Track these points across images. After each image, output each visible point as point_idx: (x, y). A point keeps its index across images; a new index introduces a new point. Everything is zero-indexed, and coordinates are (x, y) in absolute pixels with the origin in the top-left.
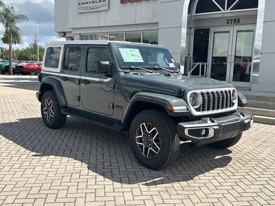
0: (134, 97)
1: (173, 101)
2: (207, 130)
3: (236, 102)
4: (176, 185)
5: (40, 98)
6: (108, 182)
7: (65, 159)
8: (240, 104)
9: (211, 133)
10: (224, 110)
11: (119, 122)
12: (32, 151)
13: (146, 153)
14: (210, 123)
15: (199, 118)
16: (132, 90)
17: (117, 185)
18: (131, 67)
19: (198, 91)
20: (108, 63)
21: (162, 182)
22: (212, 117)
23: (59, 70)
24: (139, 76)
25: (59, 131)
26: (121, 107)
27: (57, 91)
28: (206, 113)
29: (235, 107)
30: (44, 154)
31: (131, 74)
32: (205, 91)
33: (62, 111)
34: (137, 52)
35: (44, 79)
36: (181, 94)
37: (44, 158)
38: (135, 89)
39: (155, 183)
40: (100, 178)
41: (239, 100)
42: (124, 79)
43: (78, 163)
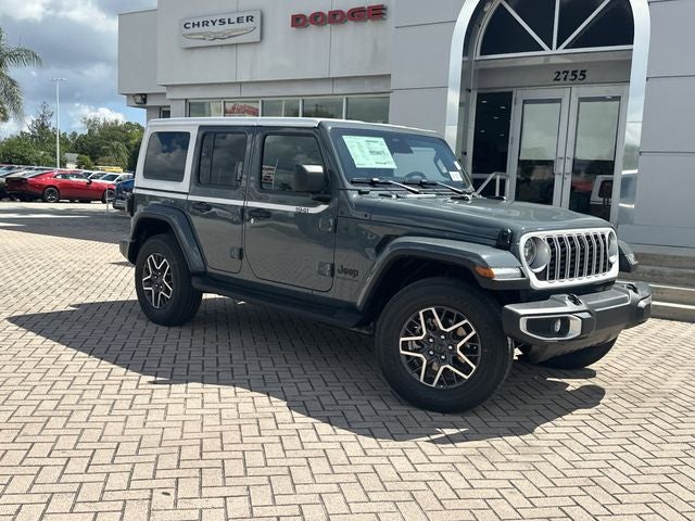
0: (387, 252)
1: (487, 254)
2: (566, 322)
3: (615, 259)
4: (497, 442)
6: (345, 435)
7: (227, 391)
8: (625, 266)
9: (575, 328)
10: (593, 279)
11: (351, 307)
13: (429, 379)
14: (570, 306)
15: (543, 295)
16: (381, 232)
17: (368, 442)
18: (374, 179)
19: (542, 235)
20: (319, 169)
21: (465, 438)
22: (575, 293)
23: (185, 185)
24: (393, 201)
25: (186, 332)
26: (354, 273)
27: (181, 233)
28: (557, 283)
29: (614, 272)
30: (173, 379)
31: (374, 196)
32: (555, 234)
33: (196, 283)
34: (380, 144)
35: (140, 209)
36: (505, 241)
37: (178, 388)
38: (389, 231)
39: (449, 439)
40: (324, 428)
41: (622, 257)
42: (359, 206)
43: (261, 399)
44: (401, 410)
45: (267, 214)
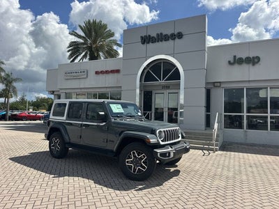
0: (122, 135)
1: (149, 136)
2: (169, 153)
3: (180, 135)
4: (153, 189)
5: (48, 137)
6: (111, 190)
7: (76, 178)
8: (183, 137)
9: (172, 155)
10: (175, 141)
11: (112, 151)
12: (51, 174)
13: (134, 171)
14: (170, 149)
15: (163, 146)
16: (120, 130)
17: (118, 192)
18: (118, 115)
19: (162, 130)
20: (103, 113)
21: (145, 188)
22: (171, 145)
23: (64, 118)
24: (123, 121)
25: (64, 160)
26: (113, 141)
27: (63, 131)
28: (166, 143)
29: (180, 139)
30: (60, 176)
31: (118, 120)
32: (165, 129)
33: (67, 146)
34: (120, 106)
35: (51, 124)
36: (153, 132)
37: (61, 179)
38: (123, 130)
39: (140, 189)
40: (105, 189)
41: (182, 135)
42: (114, 123)
43: (86, 181)
44: (127, 181)
45: (88, 125)
